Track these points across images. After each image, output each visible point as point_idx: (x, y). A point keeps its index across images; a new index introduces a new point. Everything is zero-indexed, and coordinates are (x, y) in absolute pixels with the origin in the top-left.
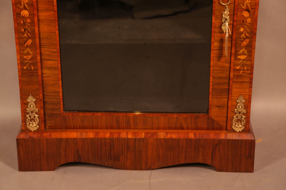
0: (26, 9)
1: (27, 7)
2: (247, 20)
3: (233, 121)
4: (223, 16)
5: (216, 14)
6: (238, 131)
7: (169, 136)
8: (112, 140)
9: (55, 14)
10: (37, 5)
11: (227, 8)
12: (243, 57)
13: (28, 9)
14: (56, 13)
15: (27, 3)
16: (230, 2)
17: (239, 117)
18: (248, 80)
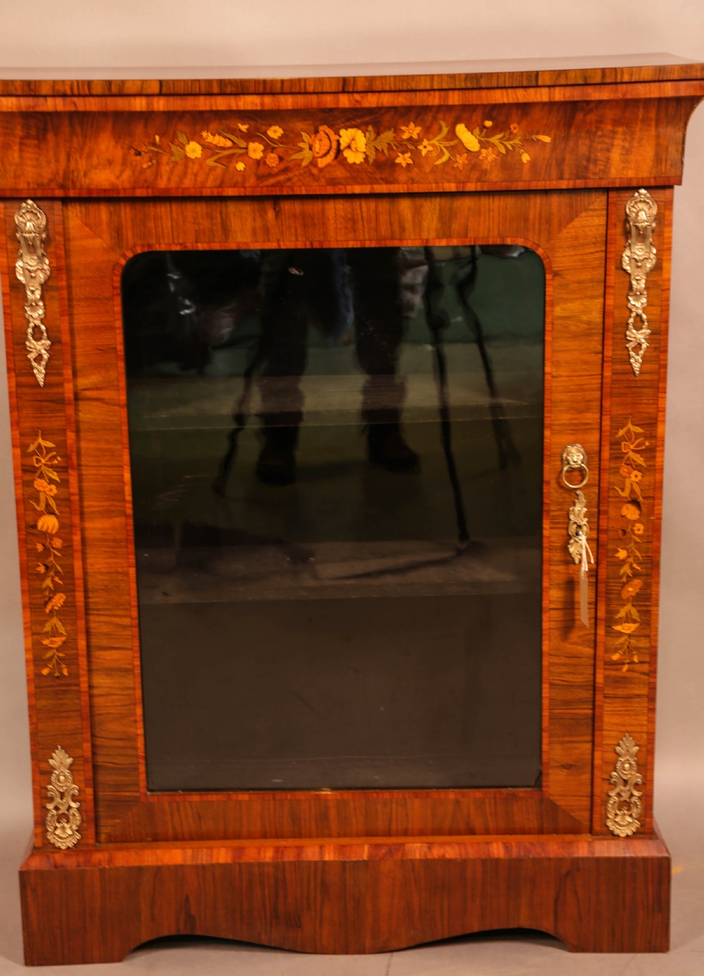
0: (52, 513)
1: (55, 507)
2: (635, 528)
3: (609, 805)
4: (572, 517)
5: (552, 514)
6: (623, 835)
7: (436, 853)
8: (279, 867)
9: (127, 525)
10: (81, 500)
11: (580, 498)
12: (628, 628)
13: (57, 512)
14: (131, 521)
15: (55, 498)
16: (588, 481)
17: (625, 796)
18: (644, 691)
